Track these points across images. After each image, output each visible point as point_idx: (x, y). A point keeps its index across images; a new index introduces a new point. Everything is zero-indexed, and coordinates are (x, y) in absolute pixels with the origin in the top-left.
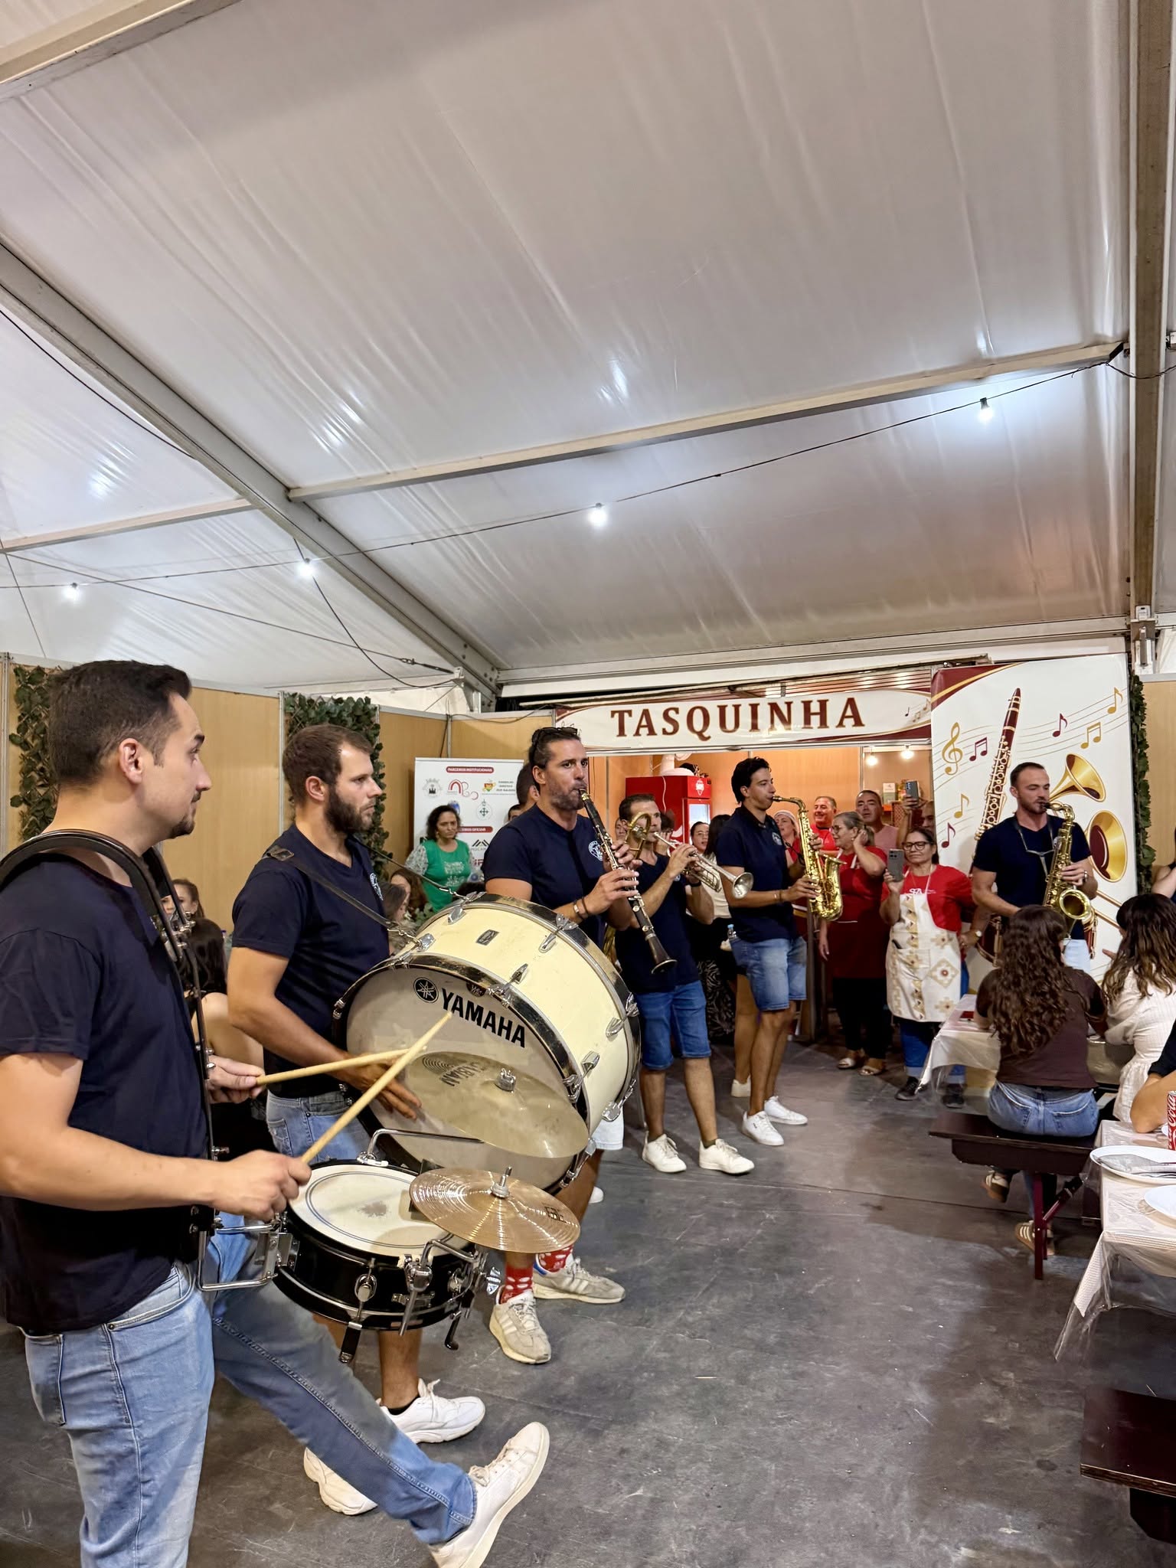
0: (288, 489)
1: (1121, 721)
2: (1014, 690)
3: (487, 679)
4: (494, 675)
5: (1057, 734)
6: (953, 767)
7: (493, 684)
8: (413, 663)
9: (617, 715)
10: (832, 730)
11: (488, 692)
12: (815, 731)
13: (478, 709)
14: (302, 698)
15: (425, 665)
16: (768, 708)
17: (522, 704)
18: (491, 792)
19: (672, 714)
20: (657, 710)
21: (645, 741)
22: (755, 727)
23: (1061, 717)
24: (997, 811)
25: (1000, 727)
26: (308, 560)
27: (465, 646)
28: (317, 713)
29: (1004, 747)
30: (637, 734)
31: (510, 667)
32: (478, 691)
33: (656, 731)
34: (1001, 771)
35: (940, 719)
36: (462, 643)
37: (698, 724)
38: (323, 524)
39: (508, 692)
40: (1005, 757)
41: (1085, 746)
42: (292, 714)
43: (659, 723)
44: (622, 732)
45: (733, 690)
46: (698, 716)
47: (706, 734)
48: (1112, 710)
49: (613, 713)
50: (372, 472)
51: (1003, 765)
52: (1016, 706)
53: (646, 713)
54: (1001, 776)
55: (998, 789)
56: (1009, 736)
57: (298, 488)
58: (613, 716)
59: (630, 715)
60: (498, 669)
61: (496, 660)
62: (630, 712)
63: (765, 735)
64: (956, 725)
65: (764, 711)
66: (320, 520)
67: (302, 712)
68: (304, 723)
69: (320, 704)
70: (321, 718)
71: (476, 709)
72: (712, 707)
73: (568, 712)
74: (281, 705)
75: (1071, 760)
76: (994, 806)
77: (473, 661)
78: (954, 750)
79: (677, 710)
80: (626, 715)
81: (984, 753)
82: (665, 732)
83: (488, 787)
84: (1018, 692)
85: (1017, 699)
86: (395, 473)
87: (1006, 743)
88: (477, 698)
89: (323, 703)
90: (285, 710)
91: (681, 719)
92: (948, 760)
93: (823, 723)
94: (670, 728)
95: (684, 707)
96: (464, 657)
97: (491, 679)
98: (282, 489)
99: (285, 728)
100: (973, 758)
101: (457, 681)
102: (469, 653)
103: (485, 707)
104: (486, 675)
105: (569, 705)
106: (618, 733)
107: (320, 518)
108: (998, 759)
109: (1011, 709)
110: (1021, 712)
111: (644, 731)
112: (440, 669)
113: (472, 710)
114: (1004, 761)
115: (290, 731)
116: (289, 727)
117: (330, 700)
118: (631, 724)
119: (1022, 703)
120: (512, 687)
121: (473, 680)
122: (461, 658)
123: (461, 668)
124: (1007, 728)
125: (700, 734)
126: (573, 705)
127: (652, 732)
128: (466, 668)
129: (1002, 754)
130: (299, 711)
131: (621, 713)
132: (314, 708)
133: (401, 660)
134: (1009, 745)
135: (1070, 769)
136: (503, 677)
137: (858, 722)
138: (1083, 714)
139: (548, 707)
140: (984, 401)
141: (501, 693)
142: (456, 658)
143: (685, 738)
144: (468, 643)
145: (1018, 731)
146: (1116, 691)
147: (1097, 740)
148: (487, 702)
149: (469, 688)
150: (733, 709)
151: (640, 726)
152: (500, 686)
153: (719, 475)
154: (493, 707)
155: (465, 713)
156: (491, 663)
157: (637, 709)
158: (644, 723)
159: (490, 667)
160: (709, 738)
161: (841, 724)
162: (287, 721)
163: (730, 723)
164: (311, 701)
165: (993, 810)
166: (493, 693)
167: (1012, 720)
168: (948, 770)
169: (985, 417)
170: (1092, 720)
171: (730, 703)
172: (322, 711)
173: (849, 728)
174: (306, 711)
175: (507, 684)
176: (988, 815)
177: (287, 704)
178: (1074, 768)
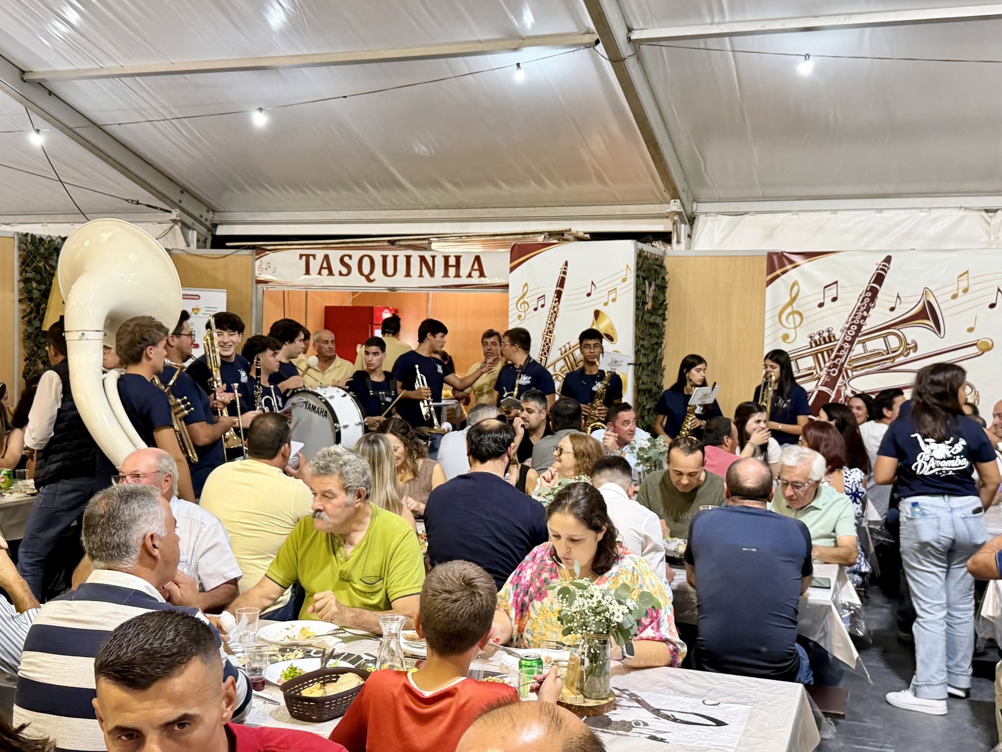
0: (23, 72)
1: (628, 288)
2: (564, 262)
3: (203, 220)
4: (210, 216)
5: (589, 295)
6: (523, 314)
7: (208, 224)
8: (138, 203)
9: (304, 258)
10: (464, 280)
11: (204, 230)
12: (452, 281)
13: (194, 245)
14: (33, 236)
15: (148, 206)
16: (419, 259)
17: (228, 244)
18: (198, 315)
19: (346, 259)
20: (335, 256)
21: (326, 280)
22: (408, 274)
23: (593, 283)
24: (549, 348)
25: (554, 288)
26: (38, 131)
27: (182, 192)
28: (46, 249)
29: (555, 302)
30: (320, 273)
31: (223, 210)
32: (194, 229)
33: (334, 273)
34: (553, 319)
35: (516, 280)
36: (179, 189)
37: (366, 269)
38: (53, 96)
39: (221, 231)
40: (556, 309)
41: (606, 304)
42: (24, 250)
43: (336, 266)
44: (307, 272)
45: (393, 242)
46: (366, 262)
47: (372, 277)
48: (624, 280)
49: (301, 256)
50: (90, 67)
51: (554, 315)
52: (565, 273)
53: (326, 257)
54: (552, 323)
55: (550, 332)
56: (559, 294)
57: (31, 72)
58: (301, 258)
59: (315, 258)
60: (214, 211)
61: (210, 204)
62: (314, 256)
63: (414, 281)
64: (526, 285)
65: (415, 262)
66: (50, 95)
67: (33, 248)
68: (35, 257)
69: (49, 241)
70: (49, 253)
71: (192, 245)
72: (377, 255)
73: (267, 252)
74: (16, 243)
75: (597, 314)
76: (547, 344)
77: (188, 204)
78: (524, 302)
79: (350, 257)
80: (311, 258)
81: (543, 306)
82: (341, 274)
83: (196, 311)
84: (566, 264)
85: (565, 269)
86: (107, 68)
87: (557, 299)
88: (193, 235)
89: (52, 241)
90: (19, 247)
91: (354, 264)
92: (520, 309)
93: (458, 275)
94: (344, 271)
95: (357, 254)
96: (180, 202)
97: (206, 220)
98: (17, 72)
99: (19, 261)
100: (536, 309)
101: (175, 221)
102: (185, 197)
103: (201, 243)
104: (201, 216)
105: (266, 247)
106: (304, 272)
107: (50, 93)
108: (552, 311)
109: (562, 275)
110: (568, 278)
111: (325, 272)
112: (161, 209)
113: (188, 246)
114: (555, 312)
115: (23, 263)
116: (22, 260)
117: (58, 238)
118: (315, 265)
119: (568, 271)
120: (225, 226)
121: (189, 221)
122: (177, 202)
123: (178, 210)
124: (558, 288)
125: (368, 278)
126: (269, 248)
127: (331, 273)
128: (183, 210)
129: (554, 307)
130: (30, 247)
131: (308, 256)
132: (43, 245)
133: (127, 200)
134: (559, 301)
135: (596, 319)
136: (217, 218)
137: (482, 274)
138: (606, 281)
139: (249, 248)
140: (518, 65)
141: (216, 231)
142: (172, 202)
143: (356, 280)
144: (184, 190)
145: (565, 292)
146: (628, 267)
147: (614, 300)
148: (202, 239)
149: (185, 226)
150: (393, 258)
151: (322, 268)
152: (215, 226)
153: (345, 97)
154: (209, 243)
155: (182, 248)
156: (206, 205)
157: (320, 254)
158: (325, 265)
159: (205, 209)
160: (374, 280)
161: (470, 276)
162: (20, 255)
163: (390, 271)
164: (41, 239)
165: (546, 347)
166: (209, 230)
167: (562, 283)
168: (519, 317)
169: (519, 77)
170: (611, 286)
171: (390, 254)
172: (50, 247)
173: (476, 279)
174: (37, 248)
175: (221, 224)
176: (543, 350)
177: (21, 242)
178: (598, 319)
